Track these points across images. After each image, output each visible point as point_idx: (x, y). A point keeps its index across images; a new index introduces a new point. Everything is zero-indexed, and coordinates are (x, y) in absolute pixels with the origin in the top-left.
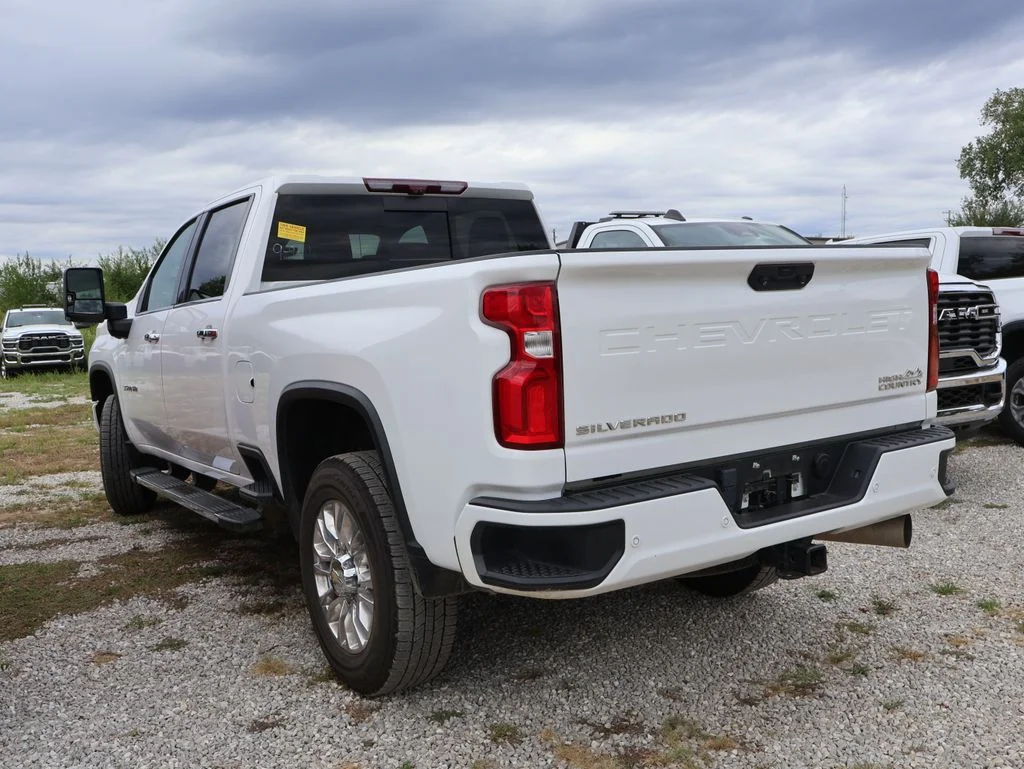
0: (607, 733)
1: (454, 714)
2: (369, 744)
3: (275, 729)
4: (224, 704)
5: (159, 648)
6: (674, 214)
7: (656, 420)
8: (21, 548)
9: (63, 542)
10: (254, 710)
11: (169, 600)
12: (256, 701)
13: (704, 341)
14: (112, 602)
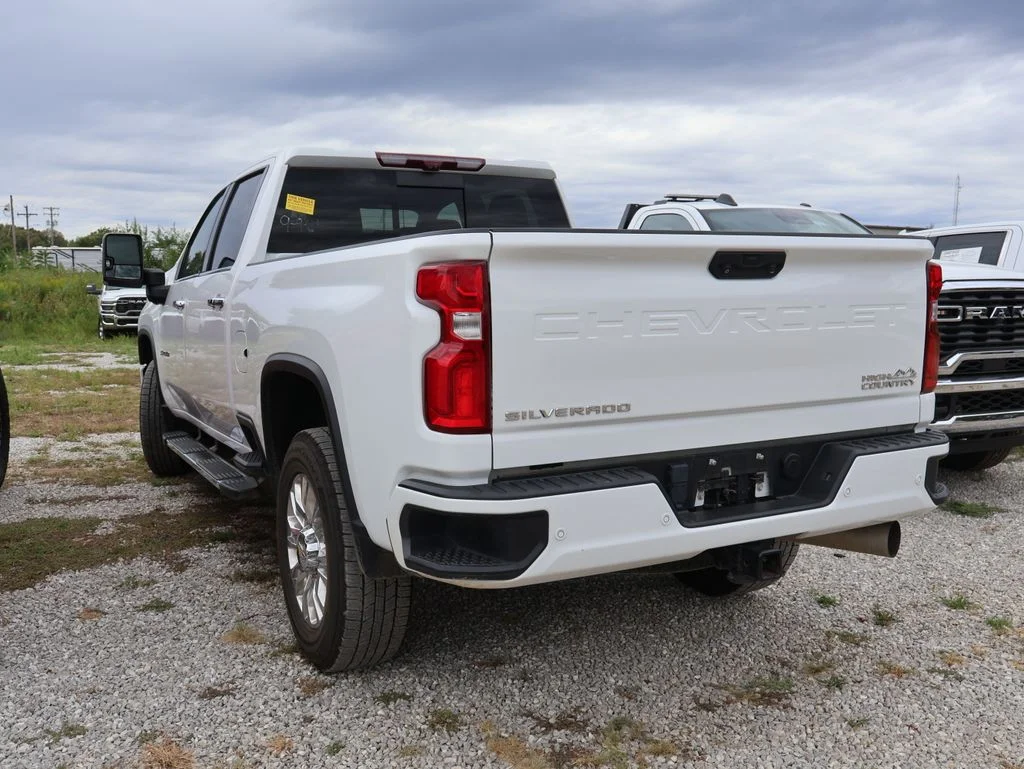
0: (549, 727)
1: (403, 696)
2: (308, 720)
3: (225, 698)
4: (186, 669)
5: (146, 608)
6: (726, 199)
7: (597, 410)
8: (54, 502)
9: (92, 499)
10: (211, 677)
11: (171, 563)
12: (216, 668)
13: (653, 330)
14: (116, 561)
